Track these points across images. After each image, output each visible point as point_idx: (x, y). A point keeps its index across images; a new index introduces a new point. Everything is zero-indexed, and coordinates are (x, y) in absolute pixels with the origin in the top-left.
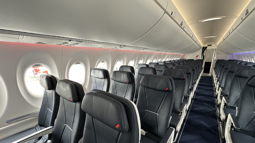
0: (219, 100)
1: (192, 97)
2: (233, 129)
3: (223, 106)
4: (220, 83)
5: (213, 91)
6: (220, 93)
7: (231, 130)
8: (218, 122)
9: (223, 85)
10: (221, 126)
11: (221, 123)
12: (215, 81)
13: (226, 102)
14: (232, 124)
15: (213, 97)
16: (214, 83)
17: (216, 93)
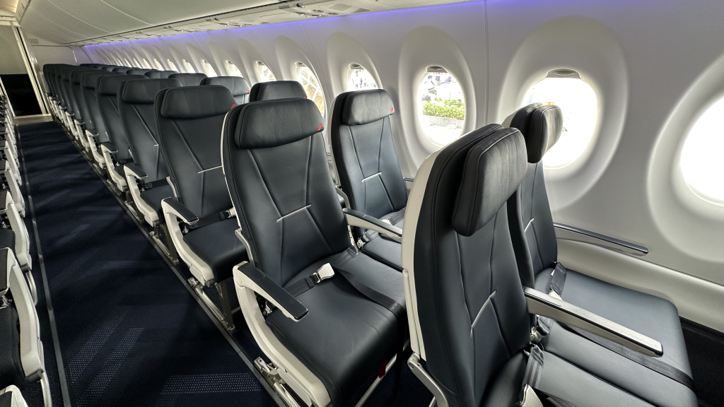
0: (118, 179)
1: (20, 212)
2: (186, 231)
3: (136, 191)
4: (94, 131)
5: (85, 161)
6: (111, 160)
7: (184, 234)
8: (147, 235)
9: (105, 137)
10: (158, 241)
11: (153, 233)
12: (75, 133)
13: (138, 177)
14: (179, 219)
15: (97, 178)
16: (77, 138)
17: (98, 166)
